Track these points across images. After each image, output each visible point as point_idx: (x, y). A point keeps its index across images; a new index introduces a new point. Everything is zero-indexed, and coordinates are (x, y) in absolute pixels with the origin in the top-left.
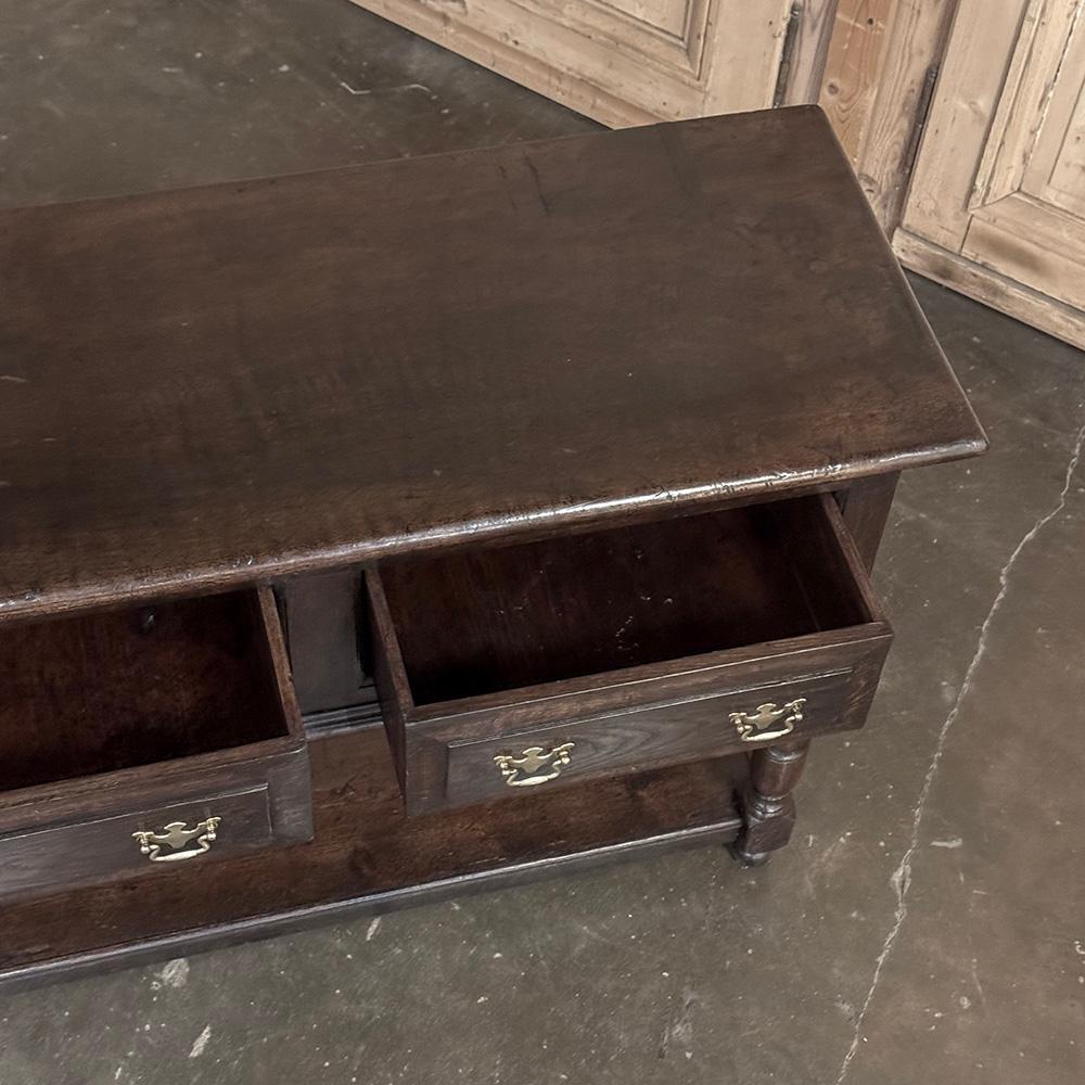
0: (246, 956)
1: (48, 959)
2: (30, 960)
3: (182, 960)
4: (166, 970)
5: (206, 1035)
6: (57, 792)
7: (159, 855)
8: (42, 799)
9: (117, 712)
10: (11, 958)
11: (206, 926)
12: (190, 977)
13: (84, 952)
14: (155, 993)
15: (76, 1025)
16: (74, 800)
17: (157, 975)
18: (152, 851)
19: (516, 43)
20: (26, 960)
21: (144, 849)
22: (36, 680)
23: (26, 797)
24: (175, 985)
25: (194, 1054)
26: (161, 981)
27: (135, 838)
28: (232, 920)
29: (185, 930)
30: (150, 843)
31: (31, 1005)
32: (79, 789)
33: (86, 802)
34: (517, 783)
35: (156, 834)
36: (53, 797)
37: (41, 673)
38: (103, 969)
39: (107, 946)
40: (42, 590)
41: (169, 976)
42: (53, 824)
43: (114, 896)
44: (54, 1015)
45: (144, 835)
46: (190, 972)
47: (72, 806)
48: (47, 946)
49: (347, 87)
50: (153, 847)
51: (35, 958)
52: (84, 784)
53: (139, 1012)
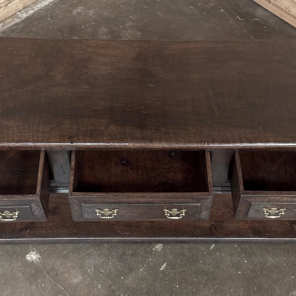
0: (178, 247)
1: (129, 237)
2: (124, 236)
3: (161, 244)
4: (157, 246)
5: (165, 265)
6: (147, 195)
7: (169, 217)
8: (143, 196)
9: (162, 177)
10: (120, 234)
11: (170, 237)
12: (163, 249)
13: (138, 237)
14: (153, 251)
15: (132, 255)
16: (151, 198)
17: (154, 247)
18: (168, 215)
19: (289, 11)
20: (123, 236)
21: (166, 214)
22: (143, 164)
23: (139, 195)
24: (159, 250)
25: (161, 269)
26: (155, 248)
27: (164, 211)
28: (177, 237)
29: (164, 237)
30: (168, 213)
31: (122, 247)
32: (153, 195)
33: (154, 199)
34: (267, 217)
35: (169, 211)
36: (146, 196)
37: (144, 163)
38: (142, 242)
39: (144, 236)
40: (152, 142)
41: (157, 248)
42: (145, 203)
43: (148, 224)
44: (127, 251)
45: (166, 211)
46: (163, 248)
47: (150, 199)
48: (129, 233)
49: (238, 17)
50: (168, 214)
51: (126, 236)
52: (154, 194)
53: (149, 255)
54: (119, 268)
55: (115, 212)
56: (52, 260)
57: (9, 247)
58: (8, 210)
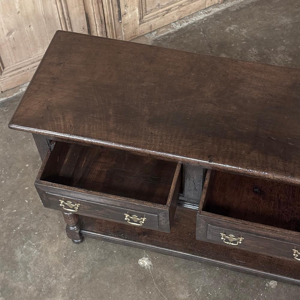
0: (293, 288)
1: (244, 266)
2: (239, 264)
3: (276, 282)
4: (271, 282)
6: (279, 231)
7: (297, 258)
8: (274, 231)
9: (295, 214)
10: (235, 261)
11: (287, 276)
12: (276, 287)
13: (254, 268)
14: (266, 287)
15: (243, 285)
16: (282, 234)
17: (268, 282)
18: (296, 256)
20: (238, 263)
21: (294, 255)
22: (276, 196)
23: (270, 228)
24: (272, 287)
26: (269, 284)
27: (293, 251)
28: (295, 278)
29: (282, 275)
30: (296, 254)
31: (234, 275)
32: (284, 232)
33: (285, 236)
35: (298, 252)
36: (277, 231)
37: (278, 196)
38: (257, 275)
39: (260, 270)
41: (271, 284)
42: (274, 238)
44: (238, 280)
45: (295, 251)
46: (277, 286)
47: (281, 236)
48: (245, 262)
50: (297, 255)
51: (240, 264)
52: (286, 231)
53: (261, 290)
54: (228, 295)
55: (241, 240)
56: (163, 270)
57: (125, 248)
58: (137, 214)
